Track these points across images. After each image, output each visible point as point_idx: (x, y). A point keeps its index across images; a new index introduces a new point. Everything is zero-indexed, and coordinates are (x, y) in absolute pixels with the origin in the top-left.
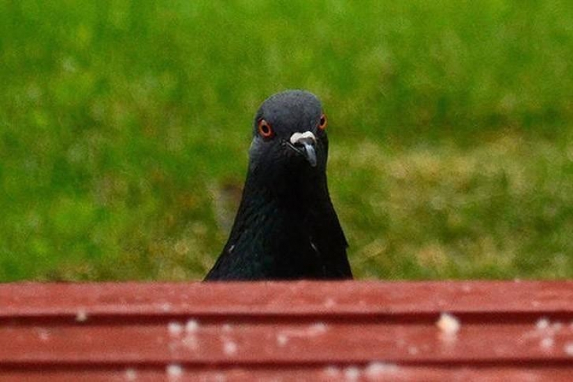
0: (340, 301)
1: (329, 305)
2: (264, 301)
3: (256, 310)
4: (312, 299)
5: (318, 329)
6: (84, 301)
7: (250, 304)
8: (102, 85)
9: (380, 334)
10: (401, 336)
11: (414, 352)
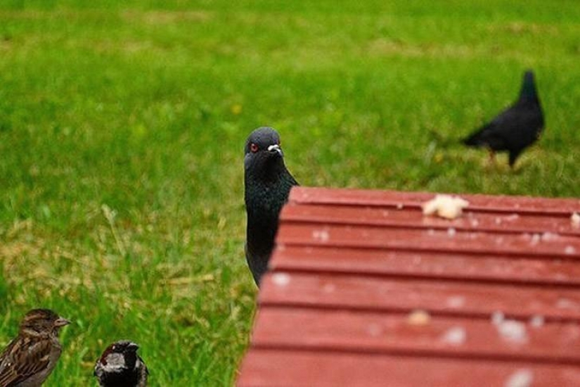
0: (522, 205)
1: (517, 207)
2: (486, 204)
3: (482, 207)
4: (508, 204)
5: (515, 217)
6: (401, 199)
7: (480, 204)
8: (345, 117)
9: (546, 221)
10: (554, 222)
11: (562, 229)
